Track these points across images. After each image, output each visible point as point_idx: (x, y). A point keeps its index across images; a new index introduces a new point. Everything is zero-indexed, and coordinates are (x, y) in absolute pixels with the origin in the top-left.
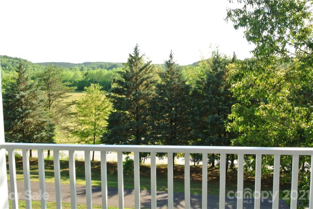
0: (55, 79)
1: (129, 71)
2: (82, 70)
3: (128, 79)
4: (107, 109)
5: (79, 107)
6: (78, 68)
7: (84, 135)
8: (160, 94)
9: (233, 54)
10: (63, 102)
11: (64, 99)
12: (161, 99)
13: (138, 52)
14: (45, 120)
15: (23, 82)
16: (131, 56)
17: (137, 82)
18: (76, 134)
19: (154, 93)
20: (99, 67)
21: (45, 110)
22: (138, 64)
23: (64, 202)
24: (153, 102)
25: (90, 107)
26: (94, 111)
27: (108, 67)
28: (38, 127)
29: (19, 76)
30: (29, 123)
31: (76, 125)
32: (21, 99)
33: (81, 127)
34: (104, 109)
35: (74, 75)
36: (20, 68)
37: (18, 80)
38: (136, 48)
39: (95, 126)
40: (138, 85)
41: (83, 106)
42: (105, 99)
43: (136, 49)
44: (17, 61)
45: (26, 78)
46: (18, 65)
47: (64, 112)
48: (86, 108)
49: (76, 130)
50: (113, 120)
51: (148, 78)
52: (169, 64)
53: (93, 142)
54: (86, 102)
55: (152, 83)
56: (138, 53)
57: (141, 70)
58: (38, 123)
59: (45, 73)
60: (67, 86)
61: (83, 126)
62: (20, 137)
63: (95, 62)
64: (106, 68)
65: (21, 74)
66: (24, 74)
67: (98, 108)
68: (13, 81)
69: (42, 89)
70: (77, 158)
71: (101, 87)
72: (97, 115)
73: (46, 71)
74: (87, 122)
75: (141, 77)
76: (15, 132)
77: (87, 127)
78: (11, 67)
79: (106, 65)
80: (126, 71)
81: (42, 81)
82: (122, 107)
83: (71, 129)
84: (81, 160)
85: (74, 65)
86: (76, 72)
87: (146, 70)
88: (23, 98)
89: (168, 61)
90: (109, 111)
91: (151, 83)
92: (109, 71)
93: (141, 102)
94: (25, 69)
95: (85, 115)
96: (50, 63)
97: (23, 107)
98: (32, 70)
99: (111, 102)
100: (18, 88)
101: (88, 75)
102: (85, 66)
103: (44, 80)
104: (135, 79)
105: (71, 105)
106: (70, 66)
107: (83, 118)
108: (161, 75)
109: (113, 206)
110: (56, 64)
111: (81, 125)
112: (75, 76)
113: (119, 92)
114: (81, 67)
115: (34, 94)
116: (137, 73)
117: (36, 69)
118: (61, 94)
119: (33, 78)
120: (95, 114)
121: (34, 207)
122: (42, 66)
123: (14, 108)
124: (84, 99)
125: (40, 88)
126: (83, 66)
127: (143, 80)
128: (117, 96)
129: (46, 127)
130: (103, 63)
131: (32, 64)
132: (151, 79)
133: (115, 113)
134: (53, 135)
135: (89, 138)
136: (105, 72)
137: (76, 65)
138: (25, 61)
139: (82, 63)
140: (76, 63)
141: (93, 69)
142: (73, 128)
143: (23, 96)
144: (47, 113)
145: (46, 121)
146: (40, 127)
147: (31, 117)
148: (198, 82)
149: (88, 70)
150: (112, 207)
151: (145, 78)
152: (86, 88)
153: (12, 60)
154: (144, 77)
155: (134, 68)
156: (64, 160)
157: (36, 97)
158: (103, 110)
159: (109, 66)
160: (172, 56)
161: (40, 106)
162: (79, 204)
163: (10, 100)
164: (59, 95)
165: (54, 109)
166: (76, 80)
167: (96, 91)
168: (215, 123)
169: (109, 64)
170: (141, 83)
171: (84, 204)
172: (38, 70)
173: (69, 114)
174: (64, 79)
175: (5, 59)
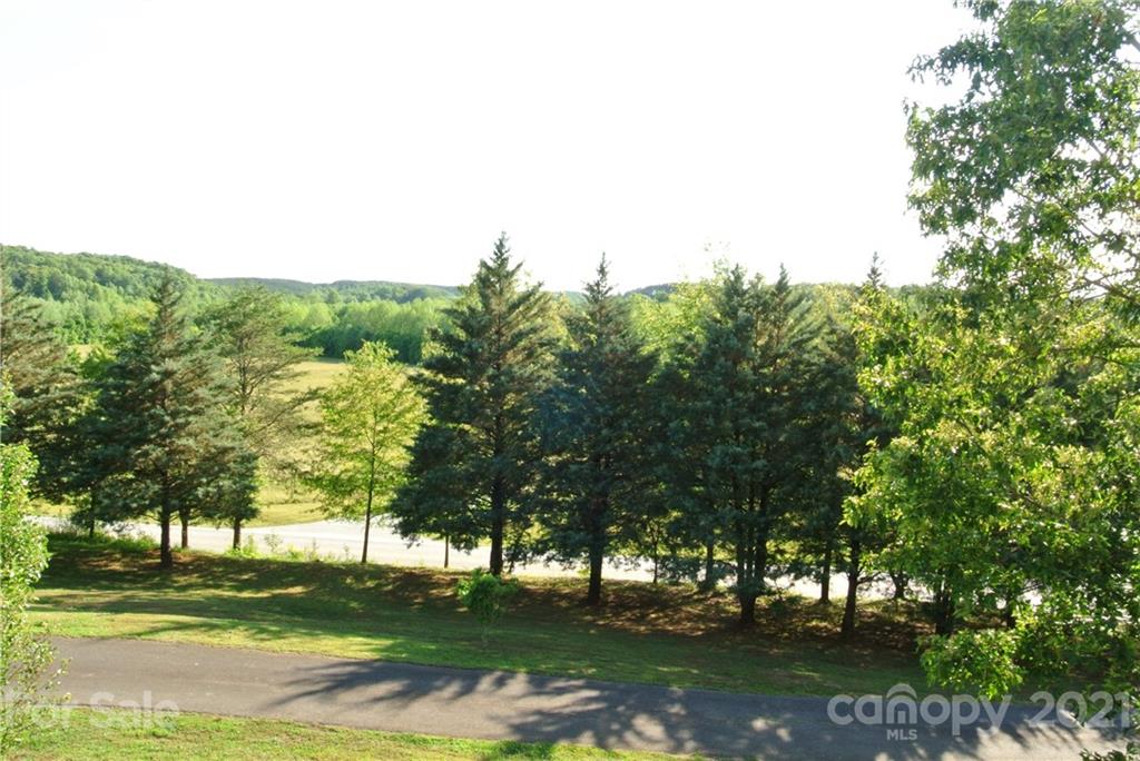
0: (261, 325)
1: (480, 307)
2: (330, 300)
3: (475, 331)
4: (410, 416)
5: (328, 407)
6: (318, 294)
7: (338, 487)
8: (570, 379)
9: (780, 271)
10: (281, 389)
11: (284, 382)
12: (573, 393)
13: (505, 256)
14: (228, 444)
15: (170, 331)
16: (484, 264)
17: (499, 340)
18: (317, 486)
19: (549, 373)
20: (377, 294)
21: (229, 413)
22: (505, 290)
23: (287, 721)
24: (547, 400)
25: (361, 408)
26: (371, 420)
27: (402, 295)
28: (207, 465)
29: (159, 313)
30: (186, 450)
31: (318, 459)
32: (162, 381)
33: (331, 465)
34: (401, 414)
35: (310, 315)
36: (162, 290)
37: (156, 324)
38: (501, 243)
39: (372, 463)
40: (502, 352)
41: (341, 405)
42: (404, 386)
43: (500, 246)
44: (157, 272)
45: (179, 320)
46: (159, 283)
47: (285, 421)
48: (348, 410)
49: (316, 474)
50: (428, 451)
51: (534, 330)
52: (595, 293)
53: (365, 508)
54: (350, 393)
55: (545, 345)
56: (506, 259)
57: (514, 306)
58: (209, 452)
59: (233, 307)
60: (295, 344)
61: (337, 461)
62: (155, 493)
63: (366, 280)
64: (394, 298)
65: (165, 308)
66: (175, 308)
67: (382, 413)
68: (141, 328)
69: (224, 353)
70: (318, 552)
71: (392, 353)
72: (380, 432)
73: (235, 301)
74: (351, 451)
75: (512, 328)
76: (141, 474)
77: (350, 465)
78: (140, 286)
79: (394, 291)
80: (469, 308)
81: (224, 330)
82: (456, 413)
83: (303, 470)
84: (329, 561)
85: (309, 286)
86: (315, 305)
87: (529, 308)
88: (168, 378)
89: (592, 283)
90: (413, 422)
91: (542, 345)
92: (404, 305)
93: (511, 399)
94: (177, 294)
95: (346, 430)
96: (247, 281)
97: (167, 402)
98: (197, 298)
99: (424, 396)
100: (155, 346)
101: (346, 316)
102: (340, 289)
103: (230, 326)
104: (497, 333)
105: (304, 400)
106: (298, 289)
107: (340, 441)
108: (573, 324)
109: (440, 735)
110: (262, 284)
111: (332, 459)
112: (312, 317)
113: (448, 369)
114: (330, 292)
115: (200, 367)
116: (501, 317)
117: (207, 295)
118: (276, 368)
119: (198, 322)
120: (373, 429)
121: (189, 737)
122: (224, 287)
123: (139, 405)
124: (344, 386)
125: (217, 349)
126: (334, 290)
127: (520, 335)
128: (441, 380)
129: (232, 465)
130: (387, 283)
131: (198, 281)
132: (543, 334)
133: (434, 427)
134: (253, 489)
135: (356, 495)
136: (394, 309)
137: (316, 286)
138: (179, 272)
139: (332, 282)
140: (314, 282)
141: (361, 300)
142: (308, 468)
143: (168, 374)
144: (236, 423)
145: (233, 449)
146: (214, 463)
147: (190, 435)
148: (681, 348)
149: (346, 302)
150: (438, 738)
151: (524, 331)
152: (349, 353)
153: (144, 268)
154: (521, 327)
155: (494, 302)
156: (279, 559)
157: (205, 376)
158: (397, 417)
159: (405, 292)
160: (606, 270)
161: (216, 403)
162: (334, 727)
163: (128, 382)
164: (270, 372)
165: (255, 409)
166: (314, 327)
167: (377, 363)
168: (732, 469)
169: (404, 287)
170: (513, 344)
171: (350, 727)
172: (213, 298)
173: (299, 427)
174: (286, 324)
175: (127, 267)
